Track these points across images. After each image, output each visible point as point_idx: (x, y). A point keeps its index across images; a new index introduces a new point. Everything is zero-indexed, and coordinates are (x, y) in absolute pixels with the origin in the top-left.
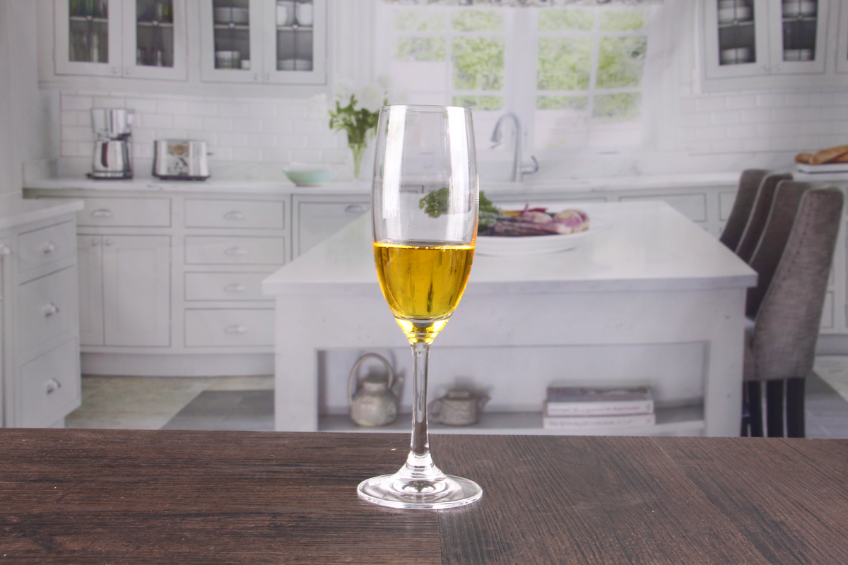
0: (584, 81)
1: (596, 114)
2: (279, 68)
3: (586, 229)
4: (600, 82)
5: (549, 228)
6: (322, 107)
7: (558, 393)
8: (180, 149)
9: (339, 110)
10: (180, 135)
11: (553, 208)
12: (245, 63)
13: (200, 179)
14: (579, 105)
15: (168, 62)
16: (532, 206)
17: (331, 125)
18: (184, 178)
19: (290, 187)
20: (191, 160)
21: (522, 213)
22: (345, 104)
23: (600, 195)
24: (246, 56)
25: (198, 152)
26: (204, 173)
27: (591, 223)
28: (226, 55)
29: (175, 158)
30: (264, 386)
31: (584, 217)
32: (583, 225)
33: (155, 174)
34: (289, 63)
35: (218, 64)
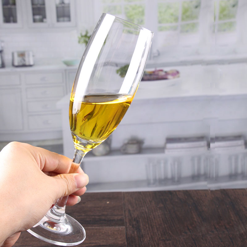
0: (176, 19)
1: (182, 32)
2: (58, 21)
3: (179, 77)
4: (183, 19)
5: (165, 77)
6: (75, 36)
7: (170, 140)
8: (22, 55)
9: (82, 36)
10: (21, 49)
11: (166, 69)
12: (45, 20)
13: (30, 66)
14: (175, 29)
15: (15, 21)
16: (158, 69)
17: (79, 42)
18: (24, 66)
19: (65, 67)
20: (26, 59)
21: (154, 72)
22: (84, 34)
23: (184, 63)
24: (44, 17)
25: (29, 55)
26: (32, 63)
27: (181, 74)
28: (37, 17)
29: (20, 59)
30: (59, 143)
31: (178, 72)
32: (177, 75)
33: (13, 65)
34: (61, 19)
35: (35, 21)
